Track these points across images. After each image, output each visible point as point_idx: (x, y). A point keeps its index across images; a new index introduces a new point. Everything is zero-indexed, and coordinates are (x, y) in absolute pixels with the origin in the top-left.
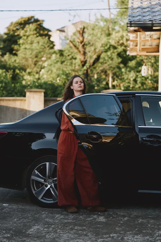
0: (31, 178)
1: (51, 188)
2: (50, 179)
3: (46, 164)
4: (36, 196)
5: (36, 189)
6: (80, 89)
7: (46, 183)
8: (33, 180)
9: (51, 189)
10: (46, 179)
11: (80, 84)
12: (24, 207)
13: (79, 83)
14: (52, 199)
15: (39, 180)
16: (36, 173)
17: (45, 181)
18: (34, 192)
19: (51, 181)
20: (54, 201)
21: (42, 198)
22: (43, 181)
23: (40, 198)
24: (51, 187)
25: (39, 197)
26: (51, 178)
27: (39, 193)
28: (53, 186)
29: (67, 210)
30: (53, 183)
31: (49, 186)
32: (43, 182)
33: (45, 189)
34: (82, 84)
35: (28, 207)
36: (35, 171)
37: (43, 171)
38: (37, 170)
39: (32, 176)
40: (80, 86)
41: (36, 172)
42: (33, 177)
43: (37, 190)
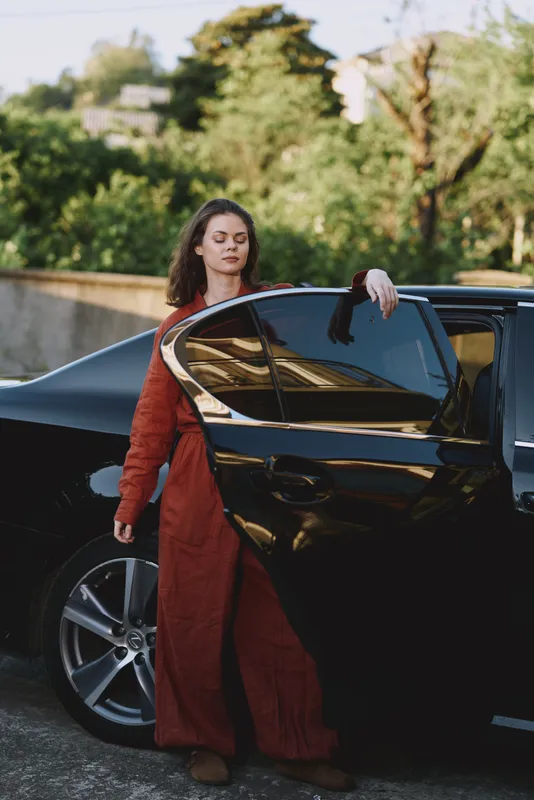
0: (65, 615)
1: (137, 664)
2: (139, 627)
3: (125, 562)
4: (77, 691)
5: (80, 663)
6: (229, 267)
7: (122, 642)
8: (71, 624)
9: (137, 668)
10: (122, 626)
11: (235, 250)
12: (25, 731)
13: (230, 243)
14: (138, 711)
15: (95, 628)
16: (85, 597)
17: (117, 633)
18: (70, 672)
19: (140, 634)
20: (144, 720)
21: (101, 701)
22: (110, 631)
23: (91, 700)
24: (138, 659)
25: (87, 696)
26: (143, 624)
27: (89, 679)
28: (146, 656)
29: (188, 766)
30: (149, 644)
31: (131, 656)
32: (110, 639)
33: (113, 665)
34: (244, 248)
35: (43, 731)
36: (79, 587)
37: (110, 590)
38: (90, 583)
39: (66, 607)
40: (231, 254)
41: (86, 592)
42: (72, 613)
43: (84, 664)
